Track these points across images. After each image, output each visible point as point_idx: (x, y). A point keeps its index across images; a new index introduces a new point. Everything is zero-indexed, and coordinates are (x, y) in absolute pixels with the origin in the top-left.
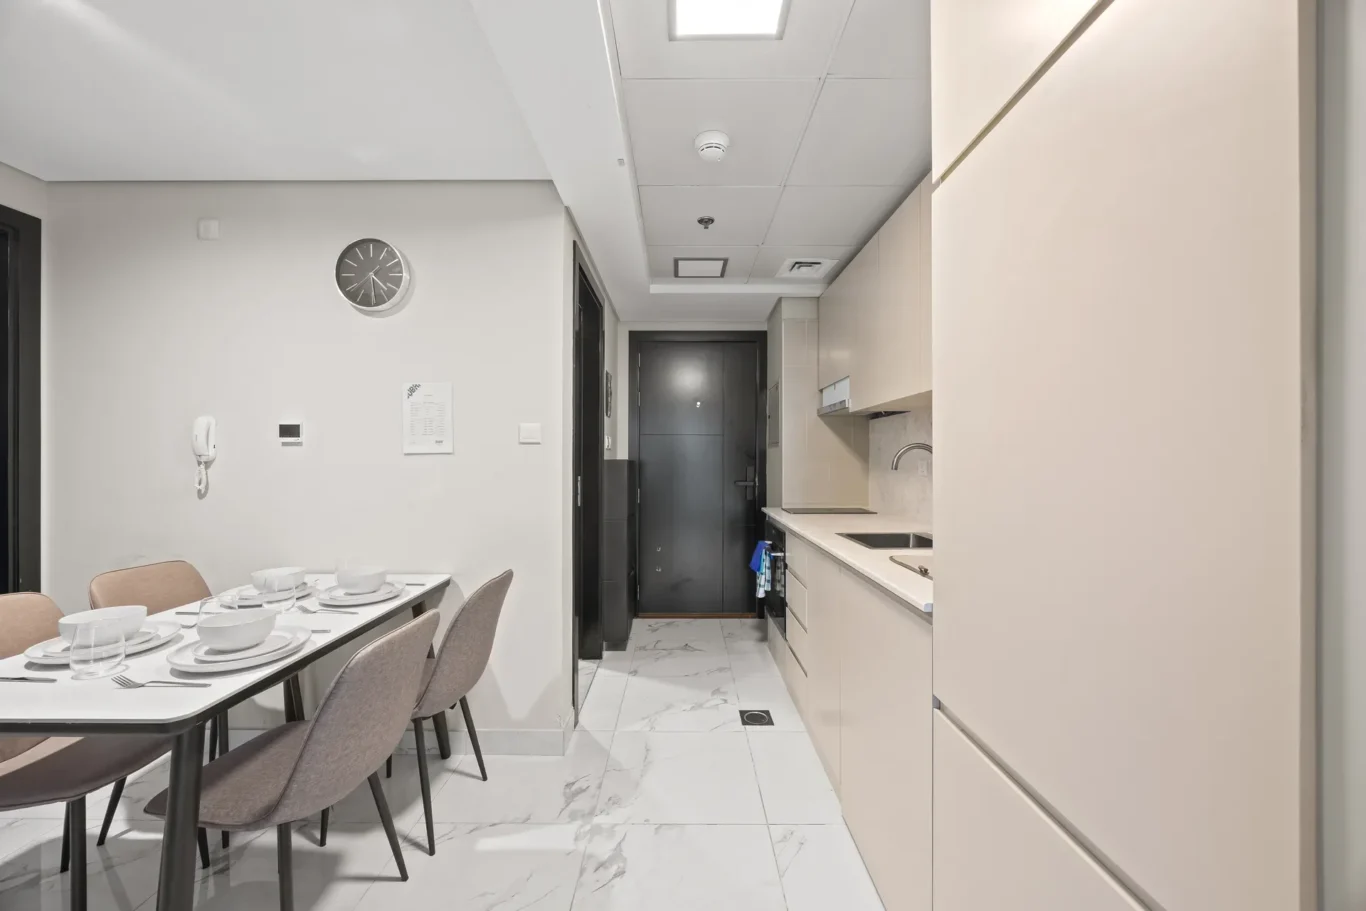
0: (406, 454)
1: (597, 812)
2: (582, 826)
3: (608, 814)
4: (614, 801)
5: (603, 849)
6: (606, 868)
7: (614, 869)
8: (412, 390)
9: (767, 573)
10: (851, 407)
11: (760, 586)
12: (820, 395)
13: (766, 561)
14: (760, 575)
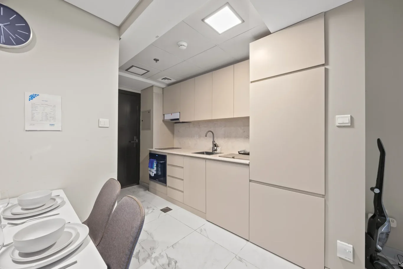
0: (26, 131)
1: (151, 254)
2: (151, 260)
3: (155, 253)
4: (152, 249)
5: (165, 261)
6: (171, 264)
7: (173, 263)
8: (32, 97)
9: (155, 168)
10: (181, 120)
11: (153, 172)
12: (163, 116)
13: (155, 165)
14: (153, 169)
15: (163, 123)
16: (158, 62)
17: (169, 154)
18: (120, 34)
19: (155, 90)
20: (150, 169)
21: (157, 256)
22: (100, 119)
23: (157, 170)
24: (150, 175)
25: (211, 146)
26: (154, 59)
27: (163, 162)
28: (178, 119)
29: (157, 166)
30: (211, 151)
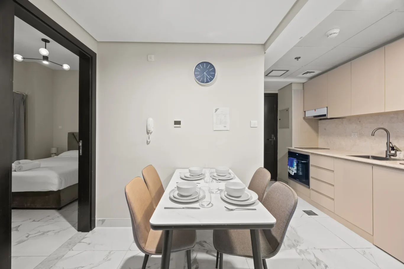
1: (295, 245)
2: (296, 250)
6: (320, 265)
7: (323, 265)
8: (216, 110)
9: (295, 168)
10: (329, 116)
11: (293, 171)
12: (304, 113)
13: (295, 164)
14: (292, 168)
15: (303, 120)
16: (299, 59)
17: (312, 153)
18: (265, 50)
19: (294, 87)
20: (289, 168)
21: (303, 250)
22: (251, 121)
23: (297, 170)
24: (289, 173)
25: (385, 149)
26: (295, 58)
27: (305, 162)
28: (325, 115)
29: (297, 165)
30: (384, 156)
